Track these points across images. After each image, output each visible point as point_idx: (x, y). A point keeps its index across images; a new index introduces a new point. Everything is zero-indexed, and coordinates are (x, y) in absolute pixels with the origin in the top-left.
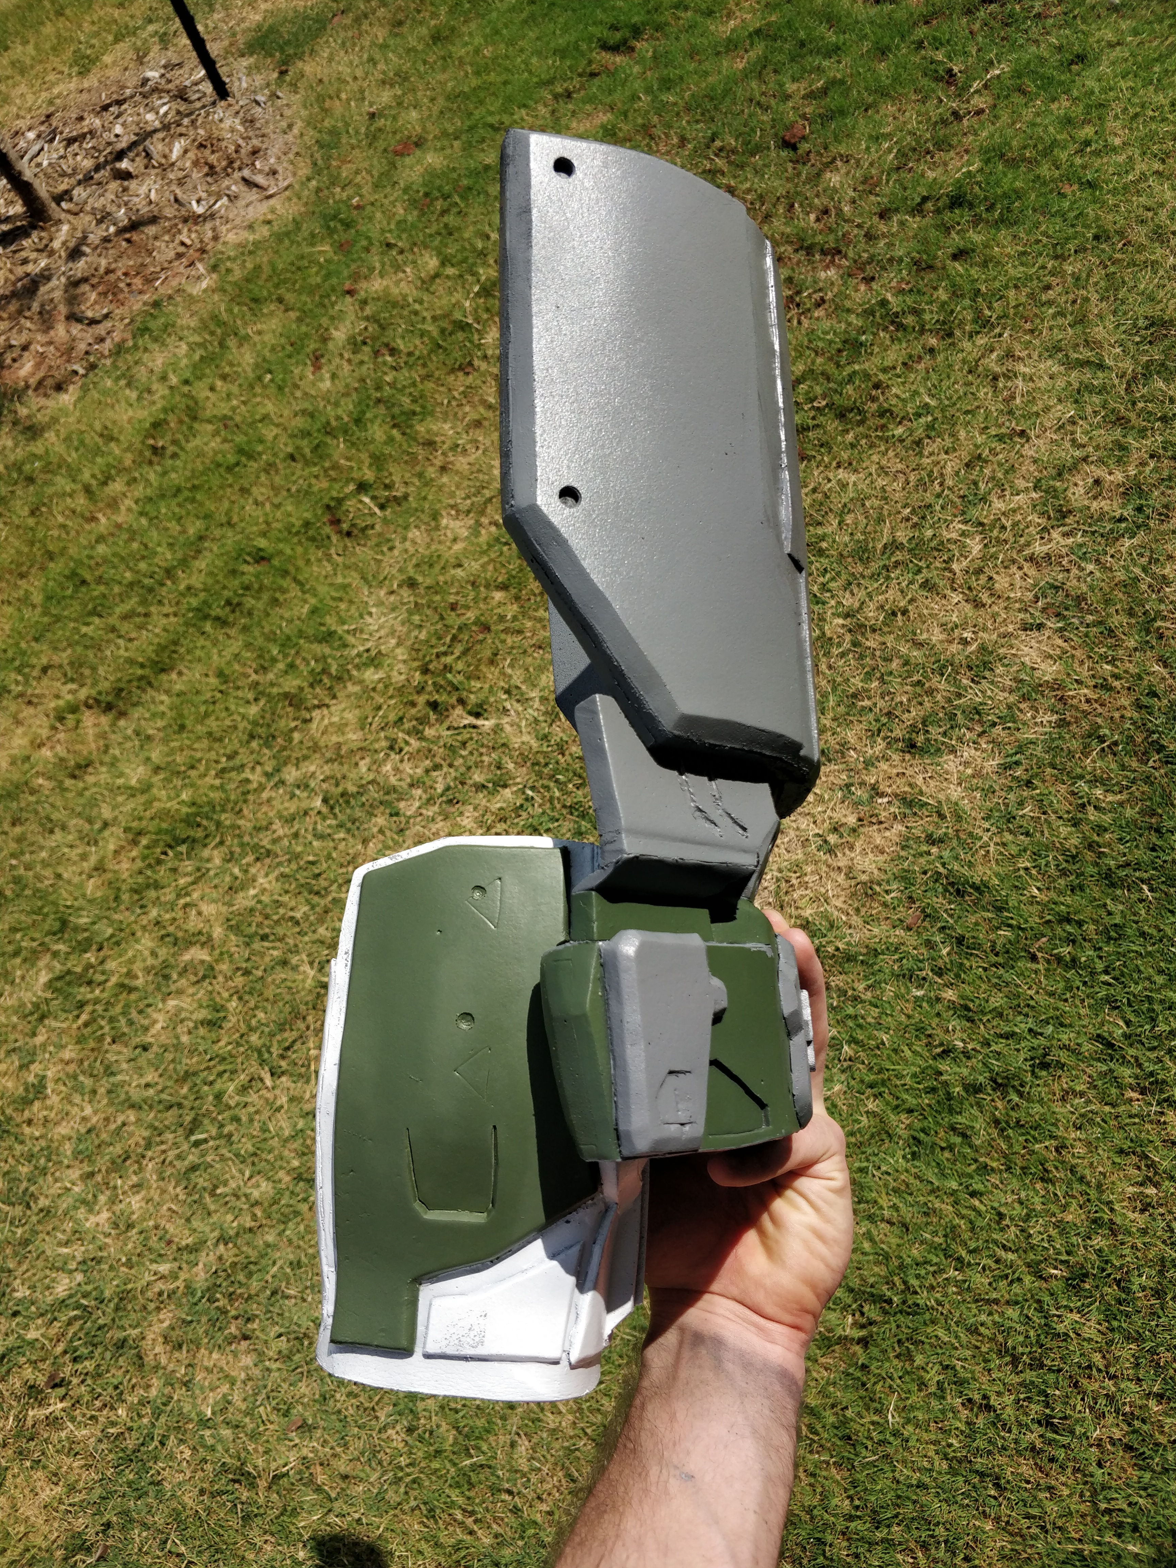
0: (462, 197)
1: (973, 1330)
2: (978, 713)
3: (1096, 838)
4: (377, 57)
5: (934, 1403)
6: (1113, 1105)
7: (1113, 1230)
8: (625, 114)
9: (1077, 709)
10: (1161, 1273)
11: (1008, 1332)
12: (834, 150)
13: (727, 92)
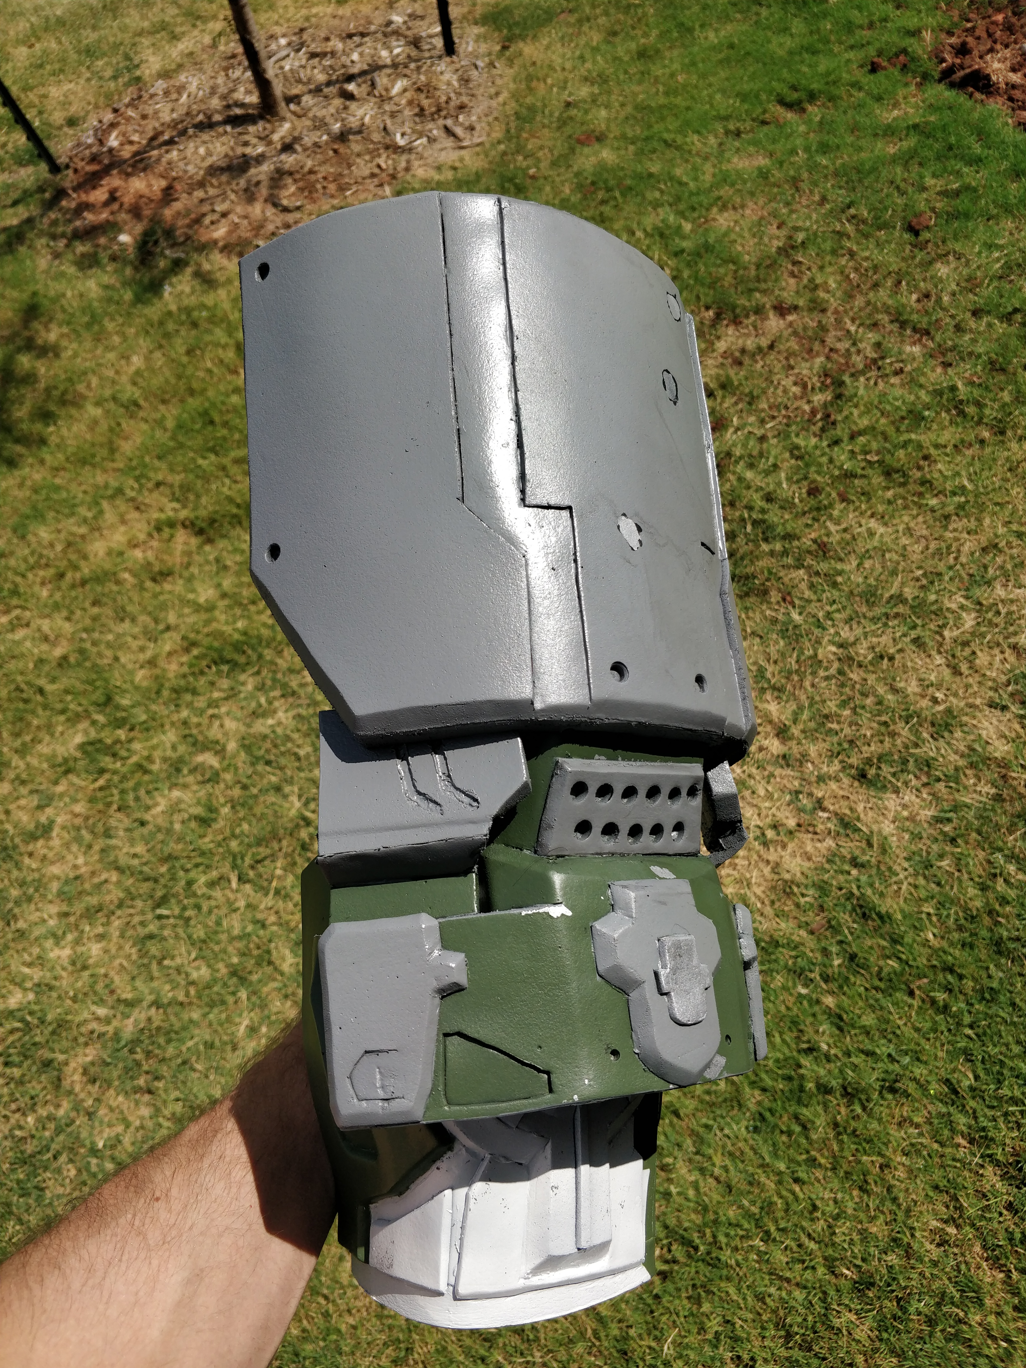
0: (623, 195)
1: (761, 1298)
2: (928, 766)
3: (997, 907)
4: (588, 56)
5: (707, 1349)
6: (942, 1145)
7: (908, 1253)
8: (781, 163)
9: (1015, 789)
10: (938, 1305)
11: (790, 1310)
12: (950, 245)
13: (874, 169)
